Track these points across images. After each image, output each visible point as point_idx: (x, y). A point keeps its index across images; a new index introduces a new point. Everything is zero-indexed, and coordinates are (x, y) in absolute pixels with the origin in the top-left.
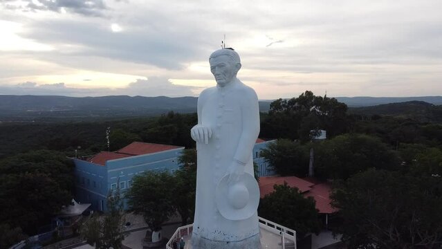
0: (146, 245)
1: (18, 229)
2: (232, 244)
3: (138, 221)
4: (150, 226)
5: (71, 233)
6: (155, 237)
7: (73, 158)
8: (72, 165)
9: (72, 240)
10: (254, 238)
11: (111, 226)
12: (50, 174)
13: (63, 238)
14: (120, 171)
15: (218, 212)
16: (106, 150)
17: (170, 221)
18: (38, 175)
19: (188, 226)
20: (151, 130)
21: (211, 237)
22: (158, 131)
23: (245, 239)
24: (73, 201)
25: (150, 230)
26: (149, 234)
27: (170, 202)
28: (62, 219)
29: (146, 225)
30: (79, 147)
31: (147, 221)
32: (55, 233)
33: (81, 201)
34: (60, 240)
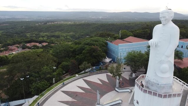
0: (130, 77)
1: (90, 64)
2: (159, 85)
3: (128, 68)
4: (132, 71)
5: (105, 68)
6: (134, 75)
7: (107, 41)
8: (107, 44)
9: (105, 70)
10: (169, 85)
11: (118, 69)
12: (99, 47)
13: (102, 69)
14: (123, 48)
15: (156, 73)
16: (119, 39)
17: (141, 70)
18: (96, 47)
19: (145, 75)
20: (137, 31)
21: (152, 81)
22: (140, 32)
23: (166, 84)
24: (106, 57)
25: (132, 72)
26: (132, 74)
27: (140, 64)
28: (102, 63)
29: (131, 70)
30: (110, 37)
31: (131, 69)
32: (100, 67)
33: (109, 57)
34: (101, 70)
